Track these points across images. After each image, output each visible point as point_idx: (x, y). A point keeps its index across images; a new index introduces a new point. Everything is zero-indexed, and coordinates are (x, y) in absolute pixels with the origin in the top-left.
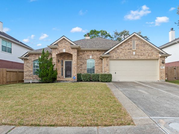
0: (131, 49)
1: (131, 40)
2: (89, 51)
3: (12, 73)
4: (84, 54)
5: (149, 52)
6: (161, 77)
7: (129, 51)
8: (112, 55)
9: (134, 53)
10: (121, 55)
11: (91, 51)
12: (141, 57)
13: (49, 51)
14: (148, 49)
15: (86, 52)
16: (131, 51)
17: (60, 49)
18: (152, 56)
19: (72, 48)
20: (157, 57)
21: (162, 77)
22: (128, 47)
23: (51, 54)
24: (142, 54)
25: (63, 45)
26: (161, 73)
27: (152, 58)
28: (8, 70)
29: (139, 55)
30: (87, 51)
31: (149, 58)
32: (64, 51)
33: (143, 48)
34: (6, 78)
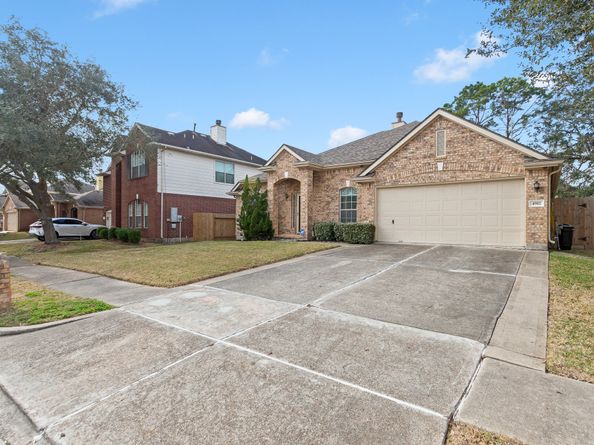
0: (432, 156)
1: (432, 132)
2: (344, 169)
3: (225, 221)
4: (333, 178)
5: (489, 158)
6: (531, 236)
7: (426, 161)
8: (381, 175)
9: (440, 166)
10: (404, 174)
11: (348, 169)
12: (462, 177)
13: (261, 179)
14: (484, 148)
15: (337, 172)
16: (431, 161)
17: (280, 172)
18: (499, 169)
19: (300, 168)
20: (516, 170)
21: (534, 234)
22: (423, 151)
23: (266, 183)
24: (466, 167)
25: (285, 162)
26: (531, 221)
27: (497, 175)
28: (217, 215)
29: (454, 171)
30: (339, 170)
31: (487, 176)
32: (286, 175)
33: (467, 149)
34: (214, 231)
